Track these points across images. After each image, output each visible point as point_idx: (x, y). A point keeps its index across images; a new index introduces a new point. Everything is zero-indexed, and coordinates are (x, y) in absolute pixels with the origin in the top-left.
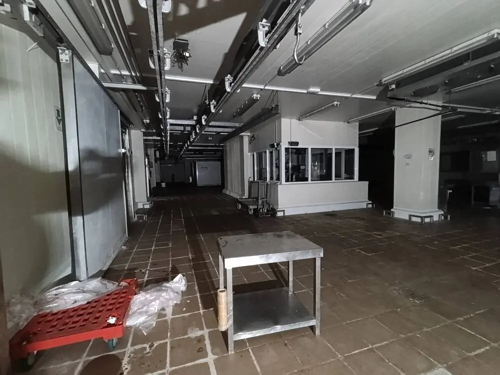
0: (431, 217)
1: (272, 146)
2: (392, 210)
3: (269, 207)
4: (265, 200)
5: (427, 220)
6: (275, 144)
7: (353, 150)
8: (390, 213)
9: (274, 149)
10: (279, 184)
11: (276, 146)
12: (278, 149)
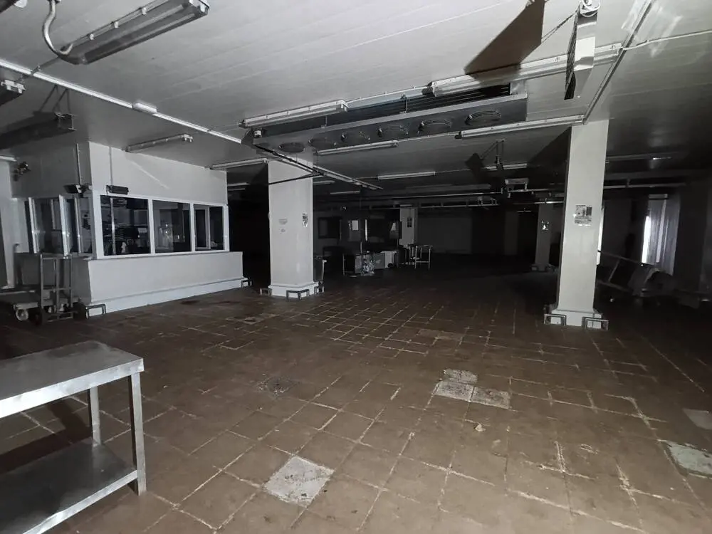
0: (307, 290)
1: (72, 189)
2: (269, 287)
3: (69, 302)
4: (58, 289)
5: (304, 295)
6: (78, 187)
7: (221, 208)
8: (267, 291)
9: (76, 195)
10: (90, 258)
11: (80, 191)
12: (85, 196)
